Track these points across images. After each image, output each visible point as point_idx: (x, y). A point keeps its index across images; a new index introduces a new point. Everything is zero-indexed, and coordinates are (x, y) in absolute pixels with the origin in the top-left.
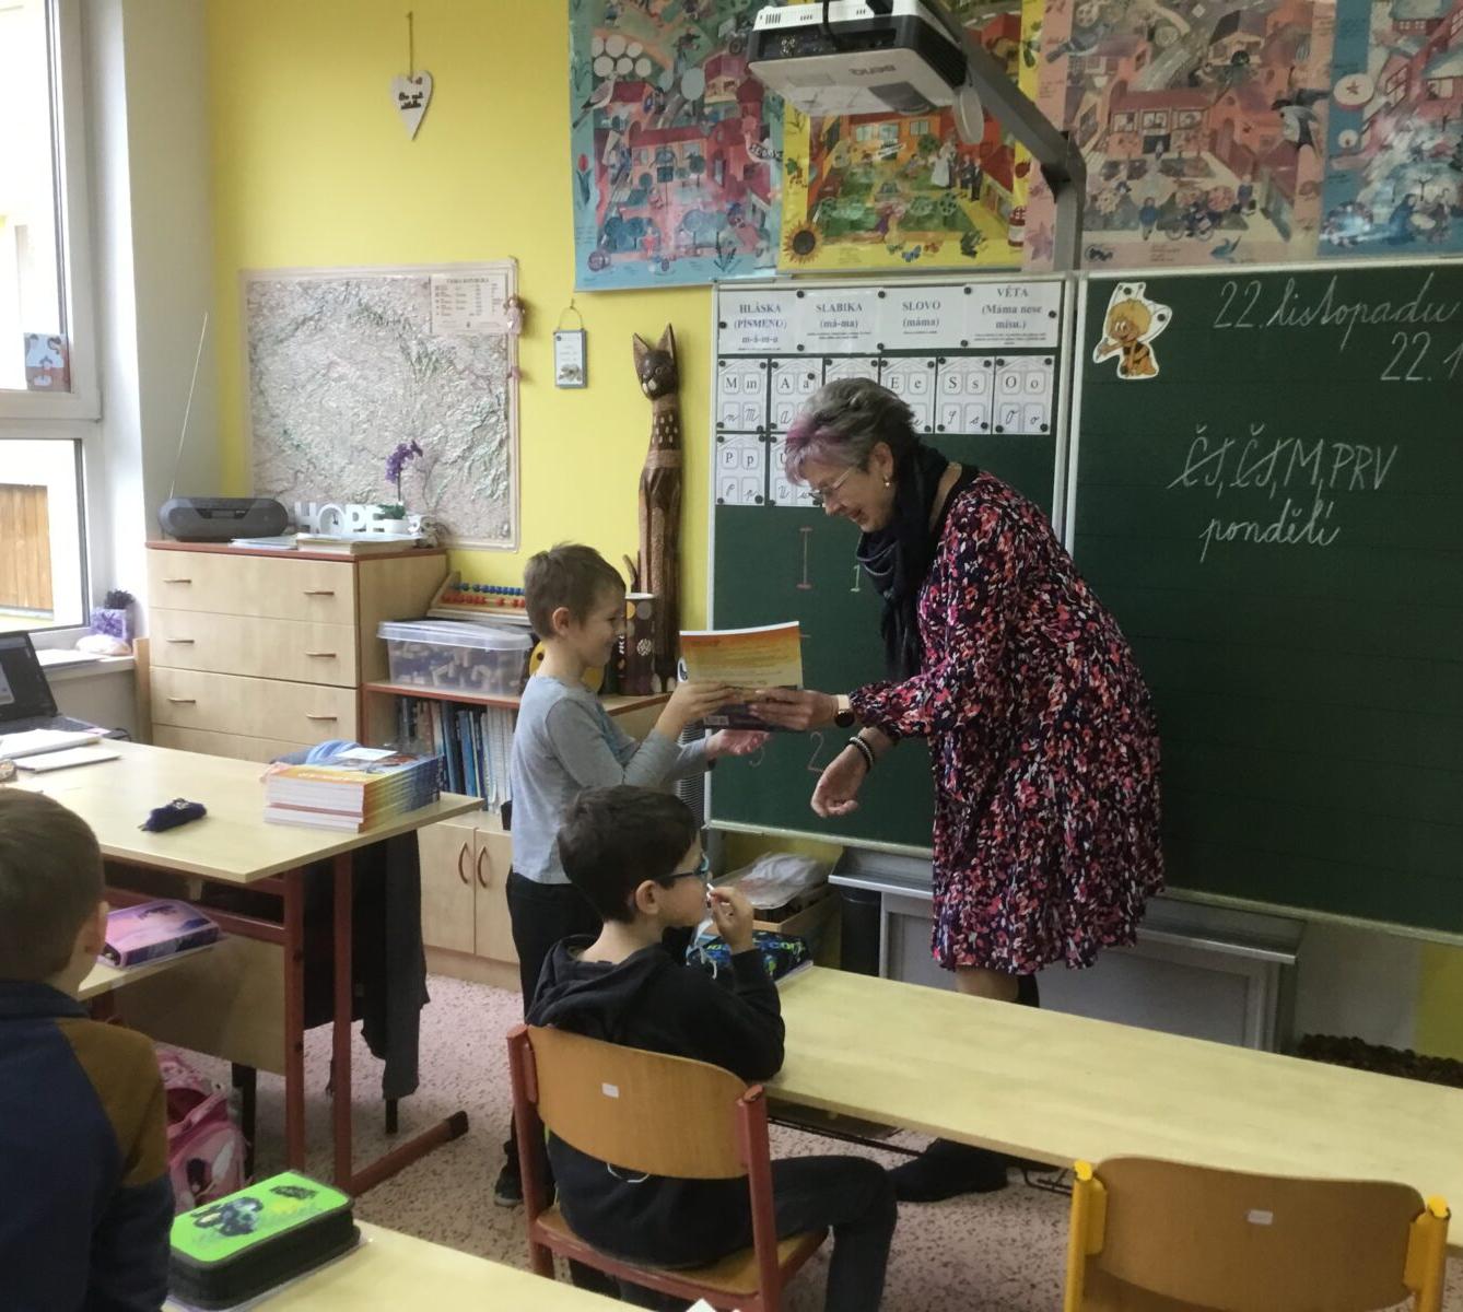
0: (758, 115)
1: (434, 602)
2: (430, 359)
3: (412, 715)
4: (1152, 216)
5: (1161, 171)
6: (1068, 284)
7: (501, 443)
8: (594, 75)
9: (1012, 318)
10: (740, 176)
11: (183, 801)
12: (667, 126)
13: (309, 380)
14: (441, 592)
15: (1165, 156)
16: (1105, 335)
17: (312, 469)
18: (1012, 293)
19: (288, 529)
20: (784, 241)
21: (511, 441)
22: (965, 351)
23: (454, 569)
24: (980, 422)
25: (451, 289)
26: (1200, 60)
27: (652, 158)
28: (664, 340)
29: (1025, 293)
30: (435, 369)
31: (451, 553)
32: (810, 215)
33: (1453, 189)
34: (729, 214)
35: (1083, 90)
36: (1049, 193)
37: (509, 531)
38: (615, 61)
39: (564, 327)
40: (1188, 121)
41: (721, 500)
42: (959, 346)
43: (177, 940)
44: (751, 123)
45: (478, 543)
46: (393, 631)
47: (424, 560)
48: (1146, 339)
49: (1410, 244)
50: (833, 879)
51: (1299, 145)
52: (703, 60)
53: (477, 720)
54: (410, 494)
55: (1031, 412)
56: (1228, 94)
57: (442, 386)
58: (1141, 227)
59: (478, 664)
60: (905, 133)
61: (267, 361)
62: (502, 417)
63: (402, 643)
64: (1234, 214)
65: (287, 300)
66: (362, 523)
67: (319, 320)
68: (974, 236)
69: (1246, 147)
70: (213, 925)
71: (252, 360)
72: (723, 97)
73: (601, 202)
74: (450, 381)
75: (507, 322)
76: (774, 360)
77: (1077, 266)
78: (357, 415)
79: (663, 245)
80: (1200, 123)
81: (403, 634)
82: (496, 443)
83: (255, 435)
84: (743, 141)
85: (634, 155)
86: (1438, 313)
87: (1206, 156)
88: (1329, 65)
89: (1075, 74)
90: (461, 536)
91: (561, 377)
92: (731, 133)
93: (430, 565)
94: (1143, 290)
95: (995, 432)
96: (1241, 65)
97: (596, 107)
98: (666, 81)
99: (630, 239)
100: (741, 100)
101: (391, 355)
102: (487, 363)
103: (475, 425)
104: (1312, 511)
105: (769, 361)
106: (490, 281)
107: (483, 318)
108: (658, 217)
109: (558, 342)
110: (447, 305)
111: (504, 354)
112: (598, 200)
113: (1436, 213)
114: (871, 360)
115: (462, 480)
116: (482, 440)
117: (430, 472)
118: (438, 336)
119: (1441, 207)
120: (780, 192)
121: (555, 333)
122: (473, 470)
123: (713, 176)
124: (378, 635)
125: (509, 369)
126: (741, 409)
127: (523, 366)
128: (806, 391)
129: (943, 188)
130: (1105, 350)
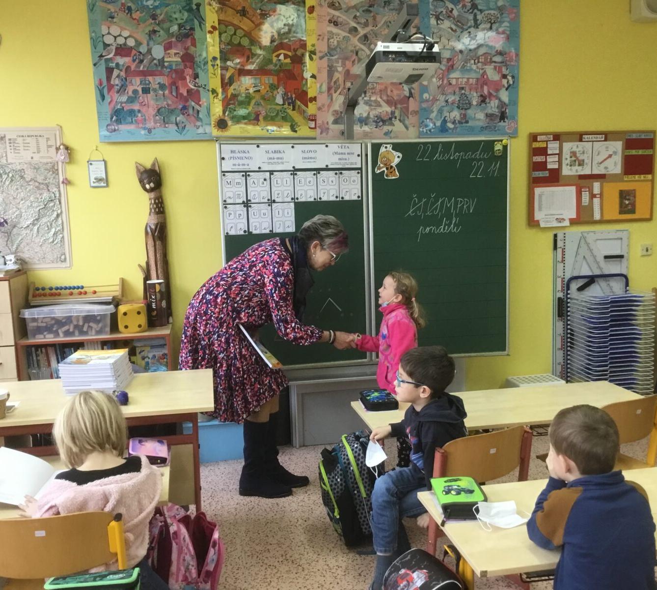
1: (30, 297)
2: (8, 175)
4: (362, 120)
5: (364, 104)
6: (363, 145)
7: (58, 216)
8: (104, 43)
9: (344, 156)
10: (185, 94)
12: (146, 69)
15: (365, 98)
16: (379, 163)
18: (343, 147)
20: (213, 123)
21: (64, 215)
22: (327, 169)
23: (31, 279)
24: (335, 196)
25: (20, 140)
27: (138, 82)
28: (154, 165)
29: (348, 147)
30: (12, 180)
31: (28, 273)
32: (224, 112)
33: (458, 115)
34: (181, 110)
35: (334, 71)
37: (65, 259)
38: (115, 37)
39: (92, 159)
40: (372, 86)
41: (227, 233)
42: (324, 167)
44: (189, 71)
45: (47, 267)
48: (394, 164)
49: (448, 133)
51: (409, 98)
52: (163, 42)
55: (354, 191)
57: (17, 189)
58: (359, 123)
60: (263, 82)
62: (58, 203)
63: (38, 318)
64: (390, 121)
68: (295, 124)
69: (392, 97)
72: (174, 58)
73: (111, 101)
74: (22, 186)
75: (61, 156)
79: (147, 122)
80: (376, 87)
82: (55, 214)
84: (185, 79)
85: (128, 81)
86: (485, 155)
87: (379, 99)
89: (330, 65)
90: (35, 264)
92: (179, 75)
94: (391, 147)
95: (341, 199)
97: (106, 57)
98: (143, 49)
100: (183, 61)
102: (46, 176)
103: (41, 207)
104: (452, 221)
105: (246, 174)
106: (45, 137)
107: (41, 154)
108: (144, 109)
109: (90, 166)
110: (17, 148)
111: (55, 171)
112: (109, 100)
113: (454, 122)
114: (290, 173)
115: (33, 236)
116: (45, 215)
117: (10, 233)
118: (12, 164)
119: (455, 120)
120: (206, 102)
121: (88, 162)
122: (40, 230)
123: (172, 92)
124: (20, 316)
125: (61, 180)
126: (234, 194)
127: (69, 178)
128: (263, 185)
129: (280, 105)
130: (379, 168)
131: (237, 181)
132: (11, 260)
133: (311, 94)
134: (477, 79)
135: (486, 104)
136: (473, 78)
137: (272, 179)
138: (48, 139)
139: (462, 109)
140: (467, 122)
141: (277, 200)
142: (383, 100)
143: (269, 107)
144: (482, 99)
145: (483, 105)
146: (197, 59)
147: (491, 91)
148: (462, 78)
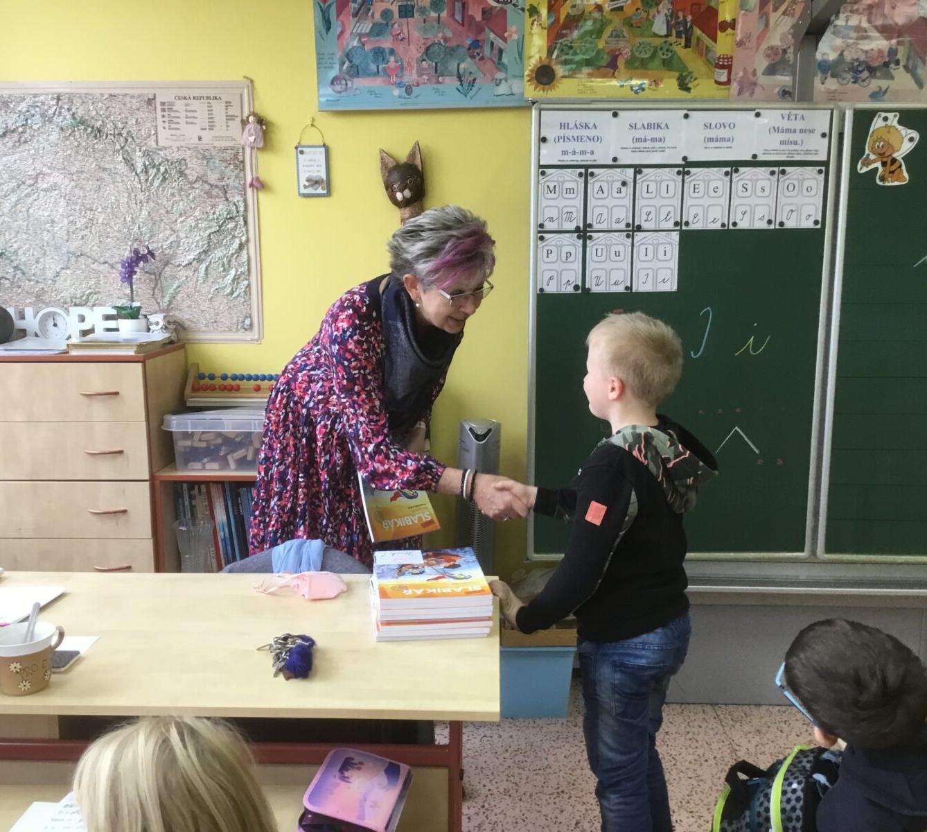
1: (188, 390)
2: (158, 170)
4: (828, 67)
6: (835, 112)
7: (241, 246)
9: (792, 137)
10: (479, 17)
13: (13, 190)
14: (189, 382)
15: (837, 23)
16: (867, 152)
17: (19, 274)
20: (526, 74)
21: (252, 245)
22: (754, 163)
23: (192, 359)
24: (766, 219)
25: (180, 105)
28: (412, 155)
29: (803, 118)
30: (164, 179)
31: (188, 346)
32: (550, 52)
34: (469, 49)
37: (251, 325)
39: (303, 143)
41: (542, 290)
42: (749, 158)
45: (220, 337)
46: (177, 424)
48: (899, 155)
55: (806, 210)
57: (173, 195)
58: (819, 74)
62: (242, 222)
63: (193, 433)
66: (89, 324)
67: (24, 132)
68: (687, 76)
73: (342, 34)
74: (181, 189)
75: (249, 137)
78: (73, 222)
79: (405, 72)
82: (236, 245)
87: (865, 24)
90: (200, 331)
94: (897, 118)
95: (778, 227)
99: (373, 67)
102: (222, 173)
103: (213, 230)
105: (586, 171)
106: (224, 99)
107: (216, 132)
108: (400, 48)
109: (300, 156)
110: (175, 120)
111: (240, 166)
112: (339, 30)
114: (677, 169)
115: (197, 281)
116: (220, 244)
117: (160, 274)
118: (166, 149)
120: (516, 32)
121: (296, 148)
122: (210, 270)
123: (453, 15)
124: (164, 428)
125: (249, 180)
126: (560, 212)
127: (263, 177)
128: (619, 195)
129: (661, 37)
130: (866, 163)
131: (567, 185)
132: (157, 324)
133: (725, 15)
137: (638, 182)
138: (228, 104)
141: (645, 226)
142: (876, 28)
143: (639, 40)
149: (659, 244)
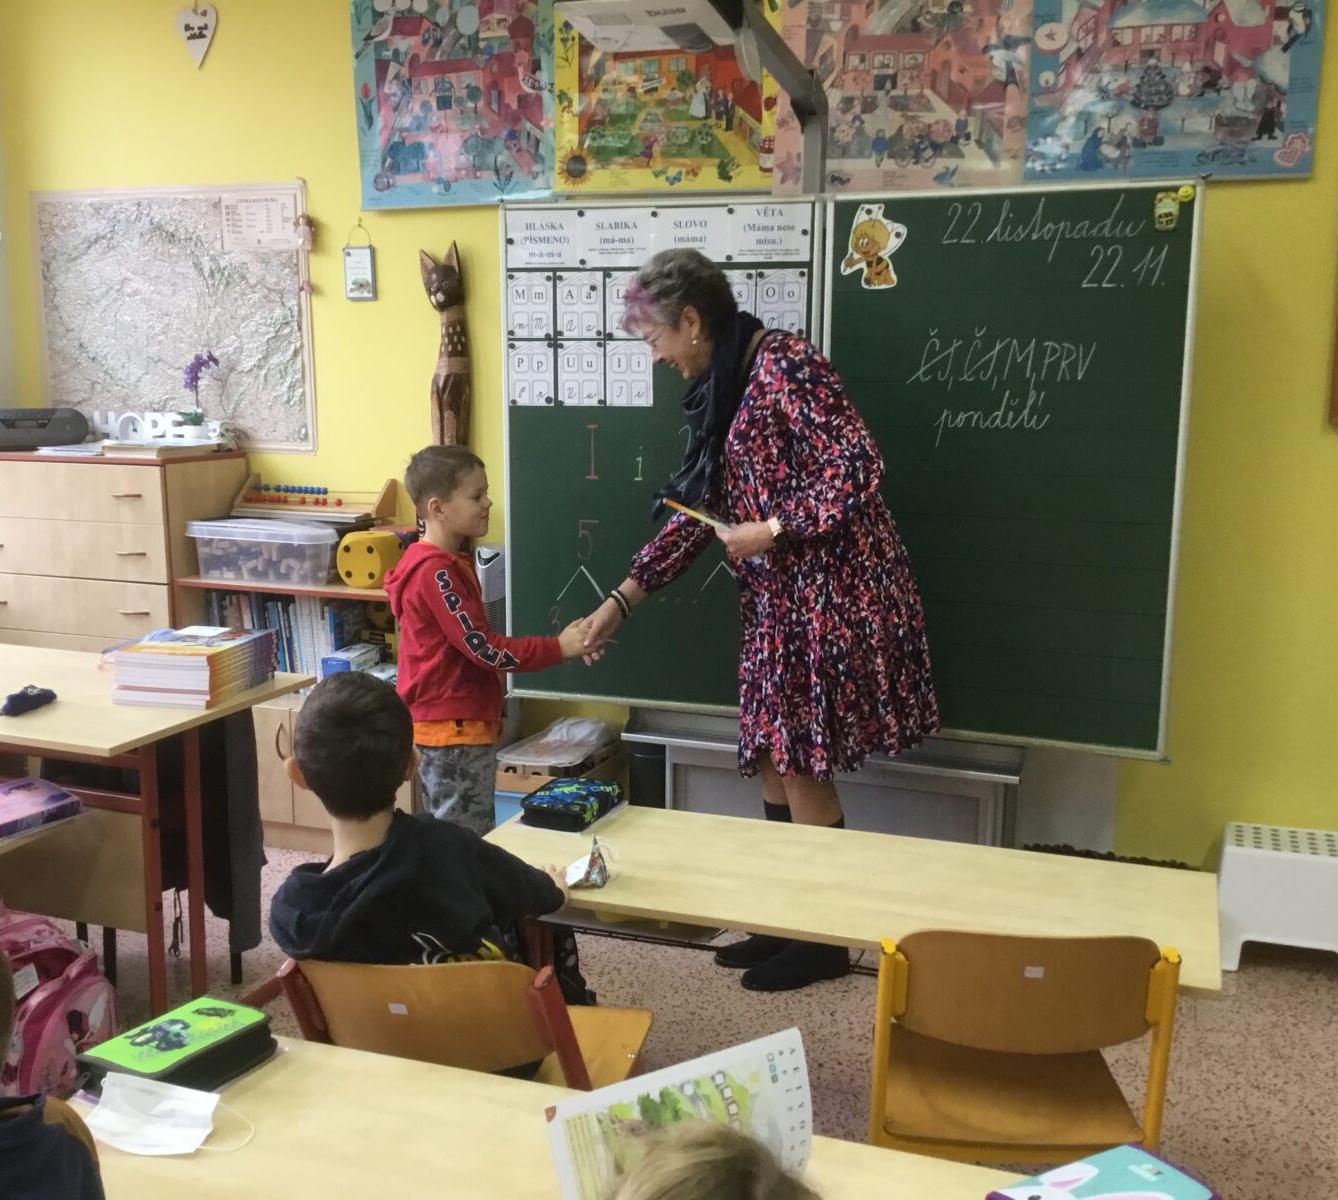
0: (529, 49)
1: (239, 499)
2: (223, 274)
3: (222, 608)
4: (884, 146)
5: (891, 106)
7: (296, 353)
8: (374, 10)
9: (770, 235)
10: (514, 106)
11: (33, 687)
12: (445, 58)
13: (103, 296)
14: (243, 492)
15: (894, 93)
16: (850, 250)
17: (108, 380)
18: (770, 213)
19: (88, 438)
20: (558, 166)
21: (306, 351)
22: (729, 265)
23: (255, 469)
25: (241, 208)
26: (921, 8)
27: (431, 87)
28: (449, 256)
29: (781, 213)
30: (228, 284)
31: (249, 455)
32: (581, 143)
33: (1134, 124)
34: (506, 140)
35: (822, 32)
36: (796, 123)
37: (306, 435)
39: (352, 244)
40: (912, 62)
41: (514, 402)
42: (724, 260)
43: (43, 813)
44: (523, 57)
45: (279, 447)
46: (200, 530)
47: (226, 463)
48: (885, 254)
49: (1099, 170)
50: (625, 736)
51: (1006, 84)
53: (286, 610)
54: (207, 402)
55: (788, 318)
56: (945, 39)
57: (236, 300)
58: (874, 155)
59: (285, 557)
60: (665, 67)
61: (61, 278)
62: (296, 328)
63: (212, 540)
64: (952, 144)
65: (79, 220)
66: (161, 430)
67: (112, 238)
68: (728, 163)
69: (961, 85)
70: (75, 798)
71: (45, 278)
72: (496, 33)
73: (385, 127)
74: (243, 294)
75: (298, 239)
76: (558, 274)
77: (822, 190)
78: (152, 328)
79: (445, 168)
80: (922, 64)
81: (210, 533)
82: (290, 352)
83: (50, 348)
84: (515, 73)
85: (414, 83)
86: (1128, 229)
87: (928, 92)
88: (1030, 15)
89: (813, 18)
91: (352, 290)
92: (504, 66)
93: (230, 468)
96: (956, 13)
97: (376, 39)
98: (442, 17)
99: (414, 162)
100: (513, 36)
101: (184, 271)
102: (279, 277)
103: (269, 336)
104: (1026, 400)
105: (555, 274)
106: (280, 201)
107: (273, 235)
108: (439, 142)
109: (347, 258)
110: (238, 224)
111: (295, 269)
112: (381, 125)
113: (1121, 144)
115: (258, 387)
116: (277, 349)
118: (230, 253)
119: (1125, 138)
120: (552, 120)
121: (344, 249)
122: (269, 377)
123: (490, 104)
124: (186, 533)
125: (302, 284)
126: (530, 318)
127: (314, 280)
128: (589, 301)
129: (700, 119)
130: (851, 263)
131: (537, 289)
132: (214, 431)
133: (769, 91)
134: (1197, 26)
135: (1218, 91)
136: (1183, 25)
137: (608, 286)
138: (283, 206)
139: (1146, 108)
140: (1159, 141)
142: (939, 95)
143: (675, 124)
144: (1208, 77)
145: (1211, 95)
146: (541, 30)
147: (1237, 56)
148: (1152, 26)
149: (631, 354)
